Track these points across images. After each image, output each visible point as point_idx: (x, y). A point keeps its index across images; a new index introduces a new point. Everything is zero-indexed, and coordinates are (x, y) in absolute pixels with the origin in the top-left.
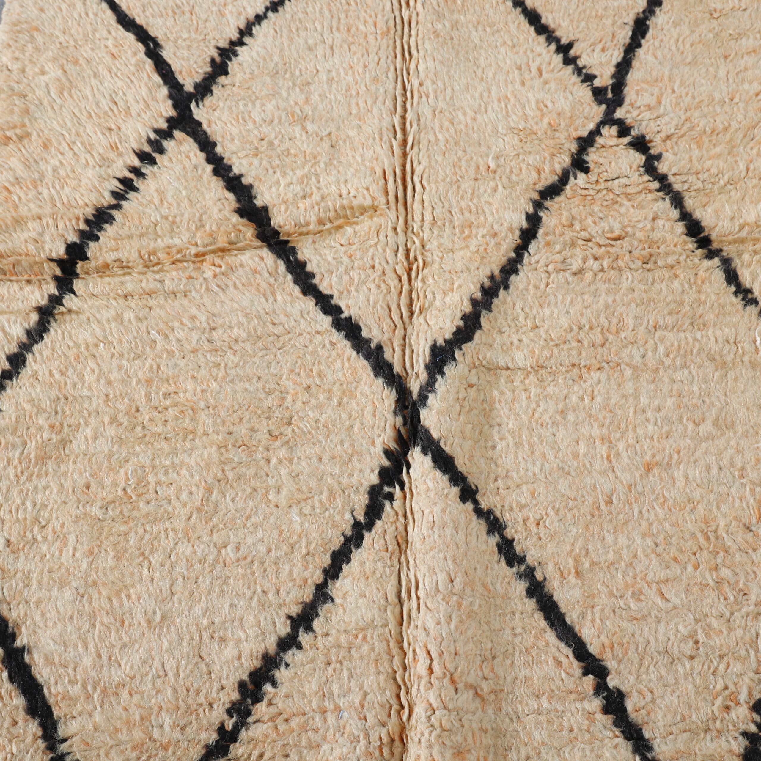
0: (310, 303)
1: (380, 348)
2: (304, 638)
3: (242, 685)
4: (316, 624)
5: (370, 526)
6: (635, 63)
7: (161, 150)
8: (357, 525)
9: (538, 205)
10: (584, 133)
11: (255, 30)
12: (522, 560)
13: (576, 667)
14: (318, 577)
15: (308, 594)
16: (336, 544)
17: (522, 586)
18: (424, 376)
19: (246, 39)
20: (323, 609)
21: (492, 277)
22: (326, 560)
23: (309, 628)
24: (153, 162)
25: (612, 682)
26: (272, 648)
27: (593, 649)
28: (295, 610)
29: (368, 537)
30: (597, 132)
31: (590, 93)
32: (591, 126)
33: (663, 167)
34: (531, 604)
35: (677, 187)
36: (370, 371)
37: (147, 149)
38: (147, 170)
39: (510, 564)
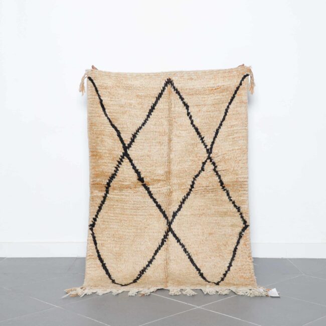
0: (151, 200)
1: (165, 211)
2: (150, 265)
3: (140, 272)
4: (153, 263)
5: (162, 246)
6: (215, 142)
7: (122, 161)
8: (159, 246)
9: (194, 179)
10: (204, 161)
11: (140, 131)
12: (188, 252)
13: (196, 270)
14: (153, 255)
15: (151, 258)
16: (156, 249)
17: (187, 257)
18: (172, 218)
19: (138, 133)
20: (154, 260)
21: (185, 197)
22: (154, 252)
23: (151, 263)
24: (121, 164)
25: (201, 272)
26: (145, 266)
27: (198, 267)
28: (149, 260)
29: (161, 248)
30: (206, 161)
31: (206, 151)
32: (205, 159)
33: (217, 169)
34: (189, 260)
35: (219, 174)
36: (163, 216)
37: (119, 160)
38: (120, 166)
39: (186, 253)
